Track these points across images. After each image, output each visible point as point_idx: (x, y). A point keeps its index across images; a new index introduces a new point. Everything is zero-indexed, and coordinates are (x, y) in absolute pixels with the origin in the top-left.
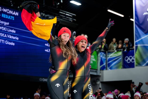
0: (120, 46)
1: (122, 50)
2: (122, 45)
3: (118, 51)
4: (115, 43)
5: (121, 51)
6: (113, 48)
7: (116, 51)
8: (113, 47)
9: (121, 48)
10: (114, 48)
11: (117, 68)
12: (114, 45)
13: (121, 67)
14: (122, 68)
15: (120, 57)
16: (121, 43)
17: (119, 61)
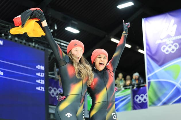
0: (128, 82)
1: (131, 87)
2: (130, 81)
3: (125, 89)
4: (121, 80)
5: (129, 88)
6: (119, 86)
7: (123, 89)
8: (120, 84)
9: (130, 86)
10: (121, 86)
11: (125, 109)
12: (121, 82)
13: (131, 108)
14: (131, 110)
15: (129, 97)
16: (129, 79)
17: (127, 101)
